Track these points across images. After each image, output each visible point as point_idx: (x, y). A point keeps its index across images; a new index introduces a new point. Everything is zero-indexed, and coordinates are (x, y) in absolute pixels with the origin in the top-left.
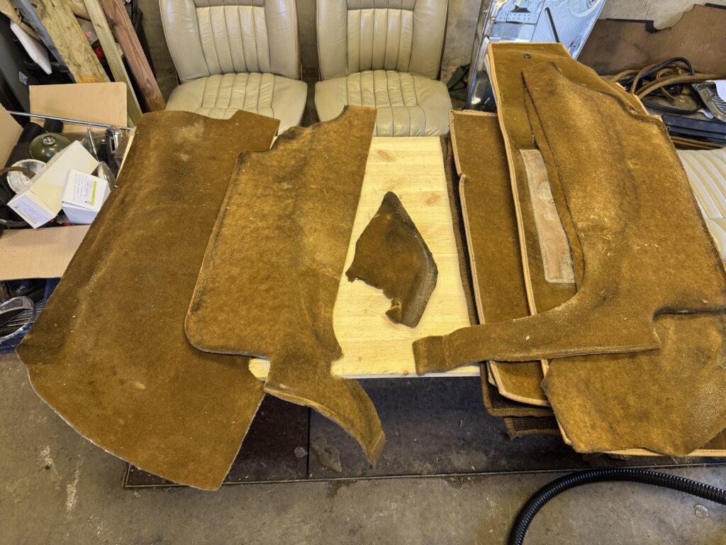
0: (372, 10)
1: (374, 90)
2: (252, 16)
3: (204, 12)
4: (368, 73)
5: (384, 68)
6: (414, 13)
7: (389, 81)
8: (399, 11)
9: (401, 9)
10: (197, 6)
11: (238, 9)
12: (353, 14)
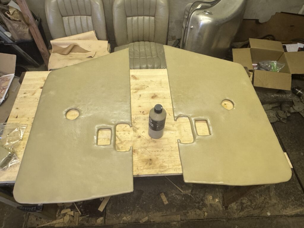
1: (139, 50)
2: (86, 20)
3: (65, 19)
4: (137, 43)
5: (143, 41)
6: (155, 18)
7: (146, 47)
8: (148, 17)
9: (149, 16)
10: (62, 16)
11: (80, 17)
12: (129, 19)
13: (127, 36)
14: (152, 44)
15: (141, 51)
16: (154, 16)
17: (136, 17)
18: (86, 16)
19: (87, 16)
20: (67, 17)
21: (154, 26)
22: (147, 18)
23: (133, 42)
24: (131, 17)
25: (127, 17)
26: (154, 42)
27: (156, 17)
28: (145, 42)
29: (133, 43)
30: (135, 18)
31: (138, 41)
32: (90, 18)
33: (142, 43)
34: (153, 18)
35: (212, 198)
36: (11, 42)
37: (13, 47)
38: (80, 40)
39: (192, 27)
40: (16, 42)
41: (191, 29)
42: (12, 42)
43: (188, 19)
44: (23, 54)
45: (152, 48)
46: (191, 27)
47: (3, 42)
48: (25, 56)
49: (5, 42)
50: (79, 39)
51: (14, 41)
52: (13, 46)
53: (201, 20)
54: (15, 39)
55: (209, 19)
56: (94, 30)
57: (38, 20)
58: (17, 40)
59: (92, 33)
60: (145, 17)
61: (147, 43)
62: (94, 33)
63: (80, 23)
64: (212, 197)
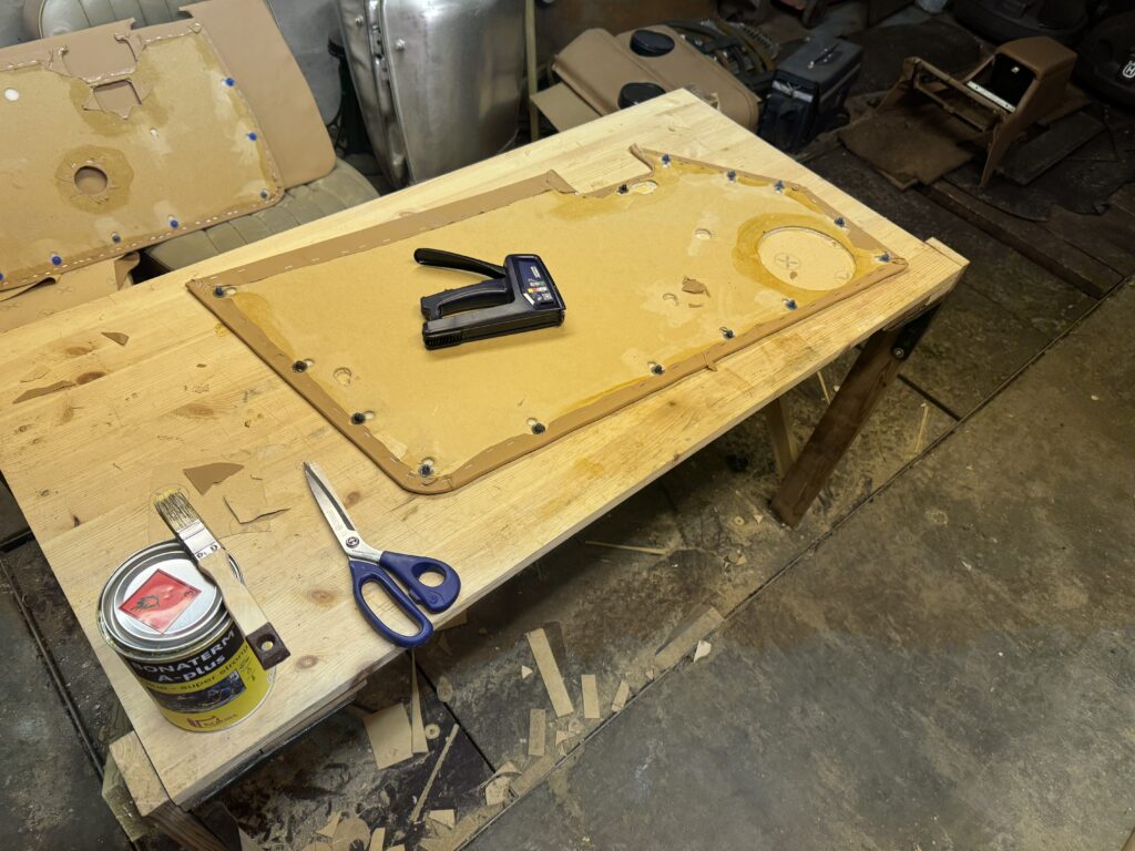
35: (742, 521)
39: (402, 42)
43: (370, 23)
46: (399, 45)
64: (739, 518)
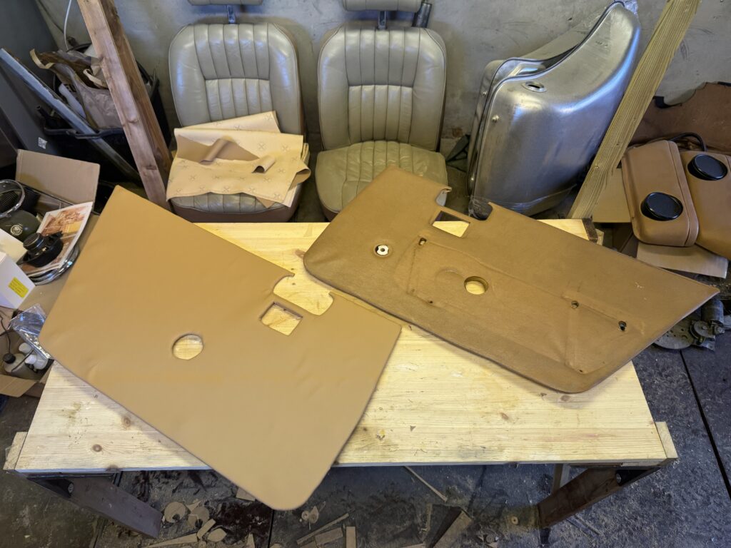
0: (373, 86)
1: (373, 163)
2: (256, 88)
3: (213, 84)
4: (369, 144)
5: (385, 139)
6: (413, 90)
7: (388, 154)
8: (398, 88)
9: (401, 86)
10: (205, 79)
11: (245, 83)
12: (354, 89)
13: (348, 127)
14: (404, 146)
15: (375, 164)
16: (412, 86)
17: (369, 86)
18: (257, 80)
19: (261, 81)
20: (216, 81)
21: (410, 107)
22: (394, 89)
23: (362, 141)
24: (360, 87)
25: (350, 85)
26: (408, 143)
27: (415, 87)
28: (389, 143)
29: (360, 144)
30: (368, 89)
31: (373, 139)
32: (265, 84)
33: (381, 144)
34: (408, 90)
36: (91, 132)
37: (94, 143)
38: (241, 130)
39: (497, 117)
40: (100, 132)
41: (495, 122)
42: (93, 132)
43: (489, 97)
44: (115, 160)
45: (402, 158)
46: (494, 118)
47: (74, 132)
48: (118, 162)
49: (77, 133)
50: (238, 129)
51: (97, 132)
52: (95, 141)
53: (517, 105)
54: (100, 126)
55: (536, 103)
56: (273, 110)
57: (151, 83)
58: (103, 129)
59: (269, 117)
60: (390, 86)
61: (393, 145)
62: (272, 116)
63: (243, 95)
